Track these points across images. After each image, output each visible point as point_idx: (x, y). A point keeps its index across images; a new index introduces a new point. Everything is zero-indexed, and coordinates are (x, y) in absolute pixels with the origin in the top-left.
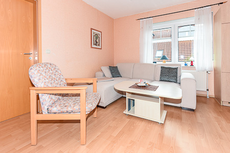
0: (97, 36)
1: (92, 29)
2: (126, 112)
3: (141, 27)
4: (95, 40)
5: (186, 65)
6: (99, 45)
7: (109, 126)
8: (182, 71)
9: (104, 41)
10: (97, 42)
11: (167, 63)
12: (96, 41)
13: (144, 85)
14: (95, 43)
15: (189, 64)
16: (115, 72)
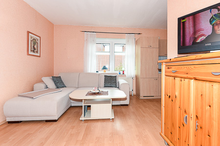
0: (35, 42)
1: (28, 32)
2: (82, 118)
3: (85, 39)
4: (32, 45)
5: (120, 73)
6: (37, 52)
7: (71, 134)
8: (119, 78)
9: (43, 47)
10: (34, 49)
11: (107, 72)
12: (33, 47)
13: (98, 91)
14: (33, 49)
15: (122, 72)
16: (59, 83)
